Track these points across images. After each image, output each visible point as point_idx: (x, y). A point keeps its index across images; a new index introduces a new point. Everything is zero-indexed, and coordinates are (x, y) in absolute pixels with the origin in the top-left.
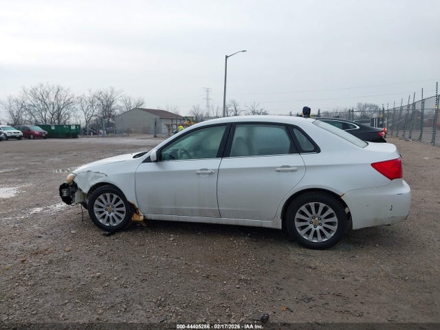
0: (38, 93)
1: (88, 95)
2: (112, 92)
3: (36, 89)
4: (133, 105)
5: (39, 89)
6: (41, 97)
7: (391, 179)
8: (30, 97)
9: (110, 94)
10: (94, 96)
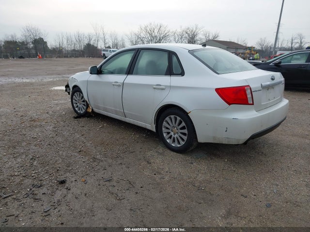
0: (148, 29)
1: (179, 30)
2: (196, 28)
3: (147, 26)
4: (211, 38)
5: (149, 26)
6: (150, 32)
7: (230, 104)
8: (144, 32)
9: (194, 29)
10: (183, 31)
